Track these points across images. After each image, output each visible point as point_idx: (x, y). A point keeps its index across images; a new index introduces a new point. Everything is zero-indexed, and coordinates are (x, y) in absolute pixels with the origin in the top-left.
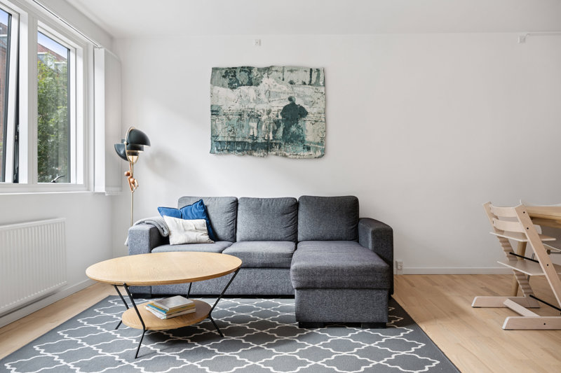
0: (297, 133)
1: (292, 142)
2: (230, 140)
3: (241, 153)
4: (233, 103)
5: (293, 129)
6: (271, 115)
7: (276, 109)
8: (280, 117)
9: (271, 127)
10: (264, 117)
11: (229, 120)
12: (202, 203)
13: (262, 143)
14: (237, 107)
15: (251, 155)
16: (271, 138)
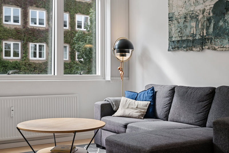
0: (224, 27)
1: (220, 36)
2: (179, 39)
3: (185, 49)
4: (181, 9)
5: (221, 23)
6: (205, 14)
7: (208, 7)
8: (211, 15)
9: (205, 24)
10: (201, 16)
11: (179, 23)
12: (153, 89)
13: (199, 39)
14: (183, 11)
15: (192, 50)
16: (205, 34)
